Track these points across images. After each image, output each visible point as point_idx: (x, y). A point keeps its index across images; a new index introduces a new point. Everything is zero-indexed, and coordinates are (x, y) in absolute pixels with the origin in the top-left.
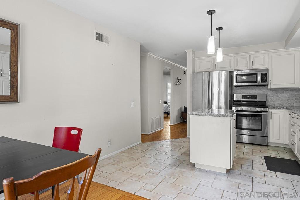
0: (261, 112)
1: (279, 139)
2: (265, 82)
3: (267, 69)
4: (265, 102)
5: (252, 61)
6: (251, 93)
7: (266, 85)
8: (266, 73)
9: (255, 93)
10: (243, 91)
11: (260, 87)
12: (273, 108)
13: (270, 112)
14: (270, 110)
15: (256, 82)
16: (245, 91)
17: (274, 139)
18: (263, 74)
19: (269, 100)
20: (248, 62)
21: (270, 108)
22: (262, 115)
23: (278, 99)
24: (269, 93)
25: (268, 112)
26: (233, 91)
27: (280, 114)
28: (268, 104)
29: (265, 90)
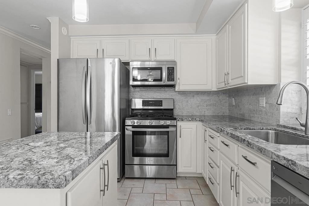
0: (167, 127)
1: (191, 167)
2: (172, 81)
3: (175, 61)
4: (172, 110)
5: (156, 49)
6: (155, 97)
7: (173, 86)
8: (173, 68)
9: (160, 98)
10: (145, 94)
11: (167, 89)
12: (183, 120)
13: (179, 125)
14: (179, 124)
15: (161, 80)
16: (147, 94)
17: (184, 167)
18: (170, 68)
19: (177, 107)
20: (150, 49)
21: (179, 120)
22: (168, 132)
23: (188, 106)
24: (177, 97)
25: (176, 126)
26: (131, 93)
27: (192, 128)
28: (176, 113)
29: (172, 94)
